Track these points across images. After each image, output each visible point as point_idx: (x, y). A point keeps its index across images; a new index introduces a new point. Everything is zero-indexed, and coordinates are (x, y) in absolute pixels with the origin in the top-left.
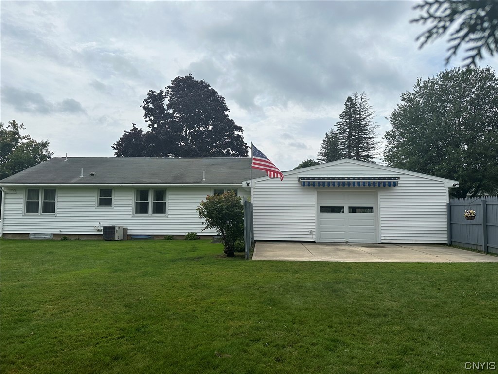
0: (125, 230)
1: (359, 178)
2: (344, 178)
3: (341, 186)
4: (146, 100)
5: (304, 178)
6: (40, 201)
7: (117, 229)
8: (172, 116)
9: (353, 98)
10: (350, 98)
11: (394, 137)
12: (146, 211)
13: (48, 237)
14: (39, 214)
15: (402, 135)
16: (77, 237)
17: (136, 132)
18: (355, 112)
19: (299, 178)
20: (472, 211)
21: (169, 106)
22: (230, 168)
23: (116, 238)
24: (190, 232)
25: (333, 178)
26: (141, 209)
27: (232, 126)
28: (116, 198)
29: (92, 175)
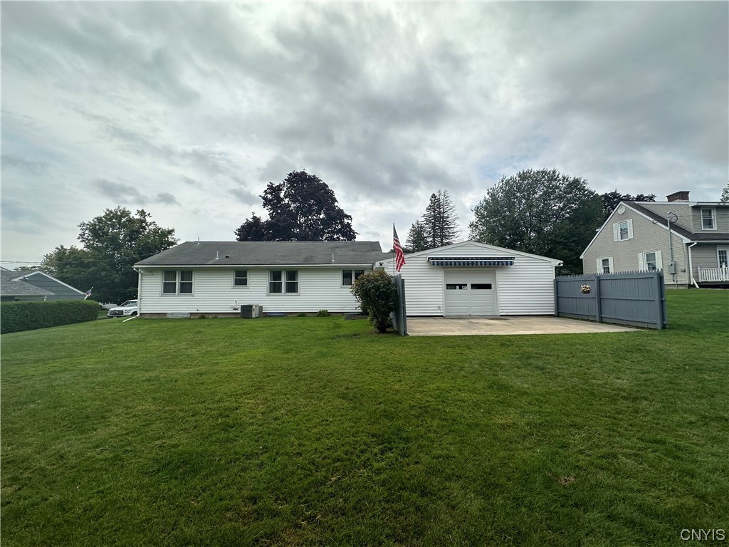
0: (261, 308)
1: (481, 258)
2: (468, 259)
3: (466, 266)
4: (265, 191)
5: (433, 259)
6: (177, 282)
7: (254, 307)
8: (289, 206)
9: (437, 194)
10: (434, 195)
11: (476, 227)
12: (279, 291)
13: (185, 316)
14: (176, 294)
15: (484, 224)
16: (214, 315)
17: (256, 220)
18: (439, 206)
19: (429, 258)
20: (588, 286)
21: (286, 197)
22: (353, 250)
23: (254, 316)
24: (322, 309)
25: (459, 258)
26: (275, 288)
27: (341, 215)
28: (251, 279)
29: (227, 257)
